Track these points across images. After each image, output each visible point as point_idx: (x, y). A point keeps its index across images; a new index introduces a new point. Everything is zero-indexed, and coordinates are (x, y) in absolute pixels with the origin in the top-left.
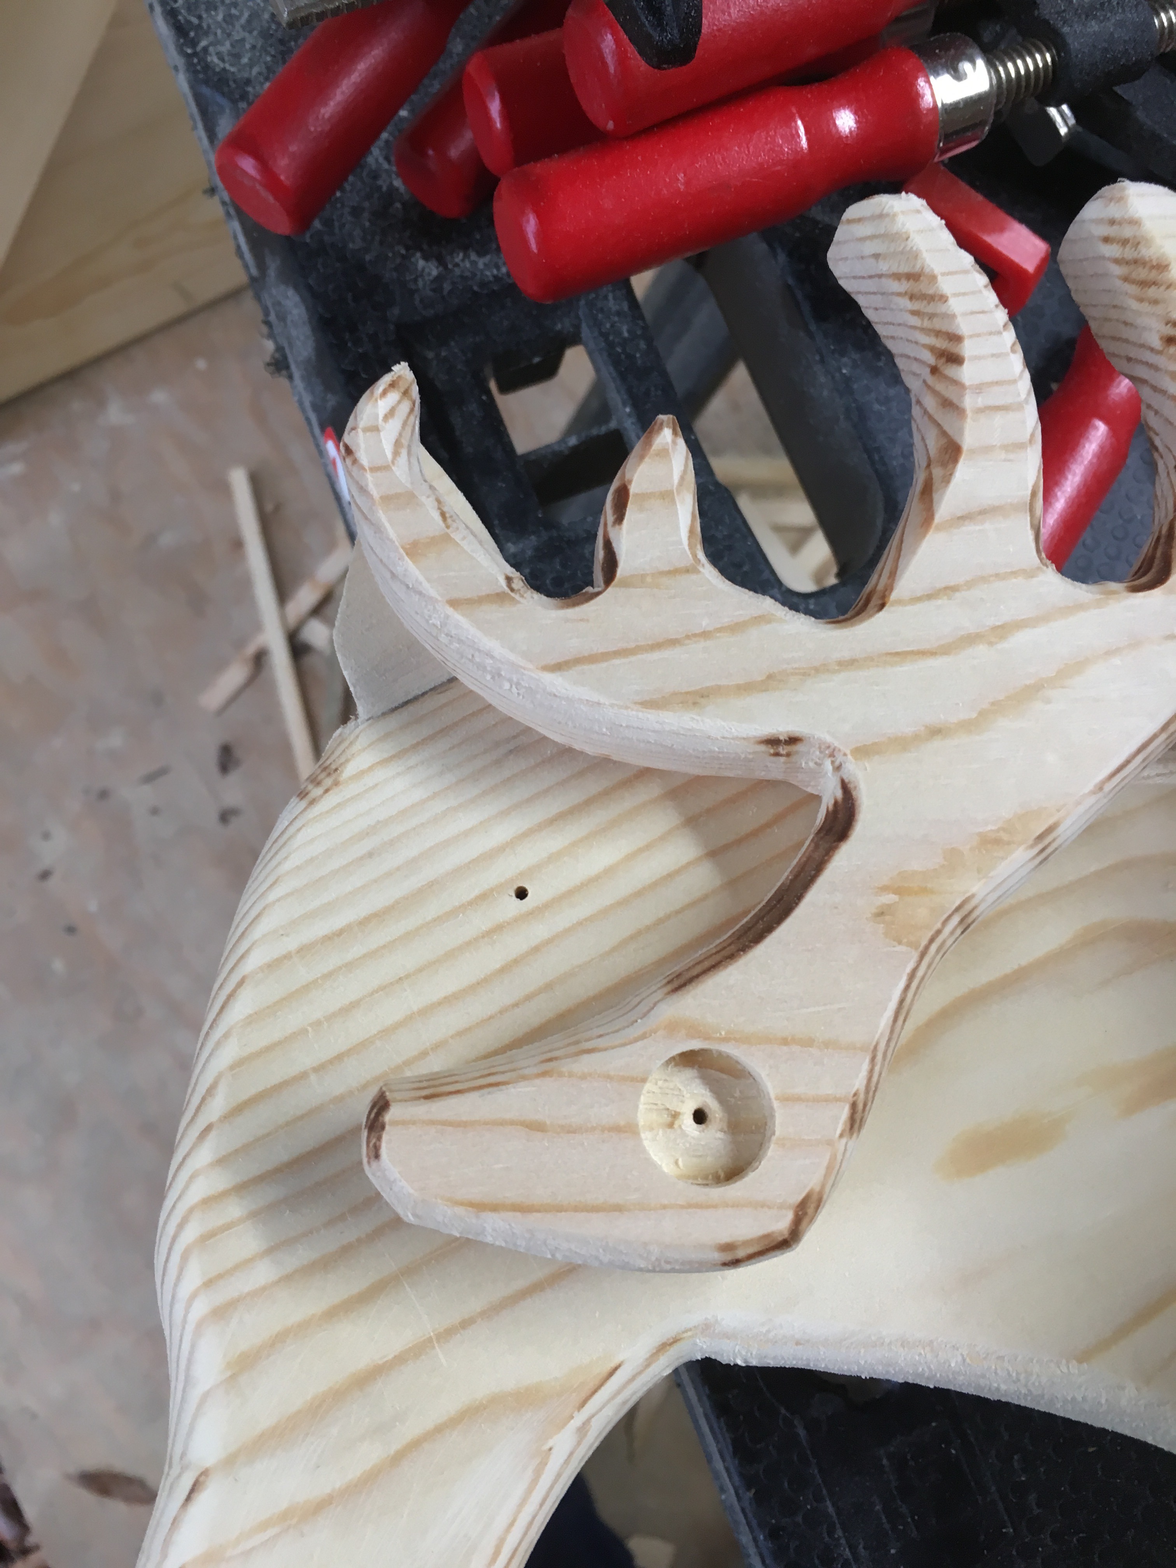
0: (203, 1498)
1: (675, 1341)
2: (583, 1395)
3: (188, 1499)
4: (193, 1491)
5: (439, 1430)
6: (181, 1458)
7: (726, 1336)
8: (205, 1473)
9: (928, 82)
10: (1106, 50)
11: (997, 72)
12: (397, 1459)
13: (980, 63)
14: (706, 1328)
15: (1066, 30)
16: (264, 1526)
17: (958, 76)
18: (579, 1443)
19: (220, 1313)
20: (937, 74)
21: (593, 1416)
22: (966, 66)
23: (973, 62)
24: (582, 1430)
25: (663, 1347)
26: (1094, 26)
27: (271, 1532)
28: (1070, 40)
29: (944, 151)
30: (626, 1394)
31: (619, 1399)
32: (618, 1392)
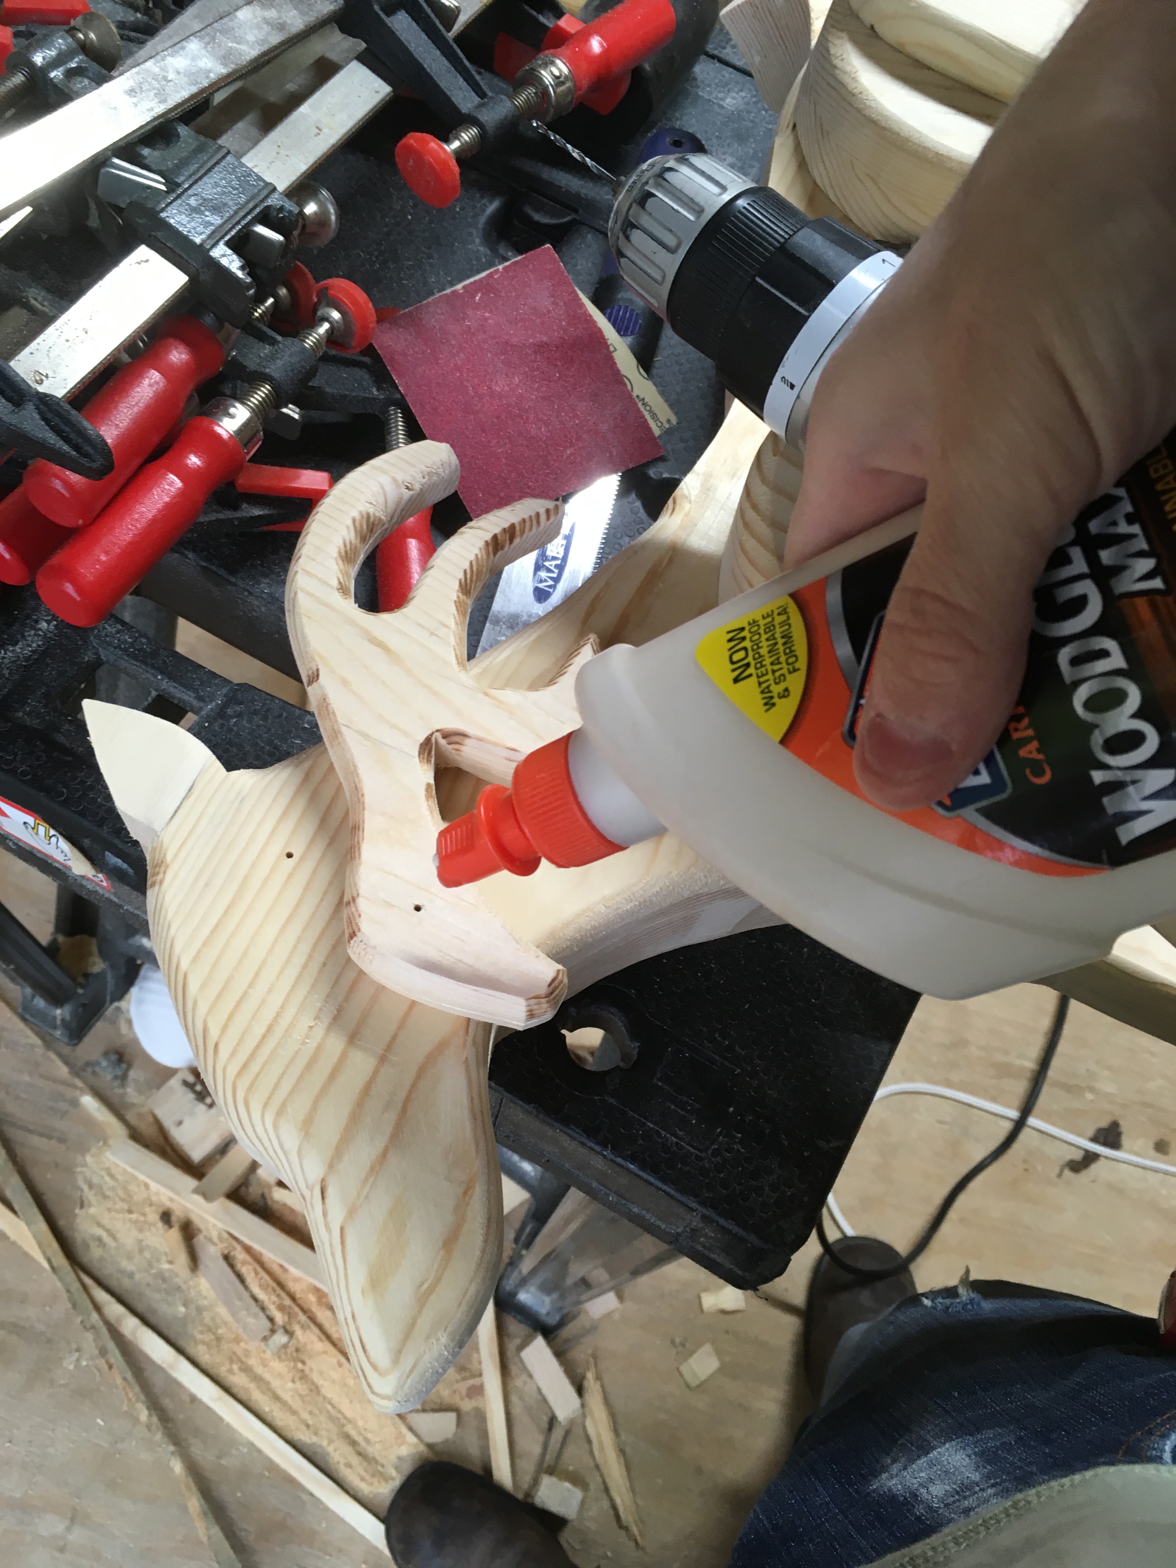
0: (331, 1190)
3: (323, 1198)
4: (322, 1193)
8: (323, 1181)
9: (220, 426)
10: (292, 370)
11: (249, 405)
13: (238, 405)
15: (267, 370)
16: (366, 1181)
17: (232, 416)
19: (280, 1112)
20: (221, 421)
22: (232, 410)
23: (235, 407)
26: (280, 363)
27: (371, 1181)
28: (273, 374)
29: (248, 453)
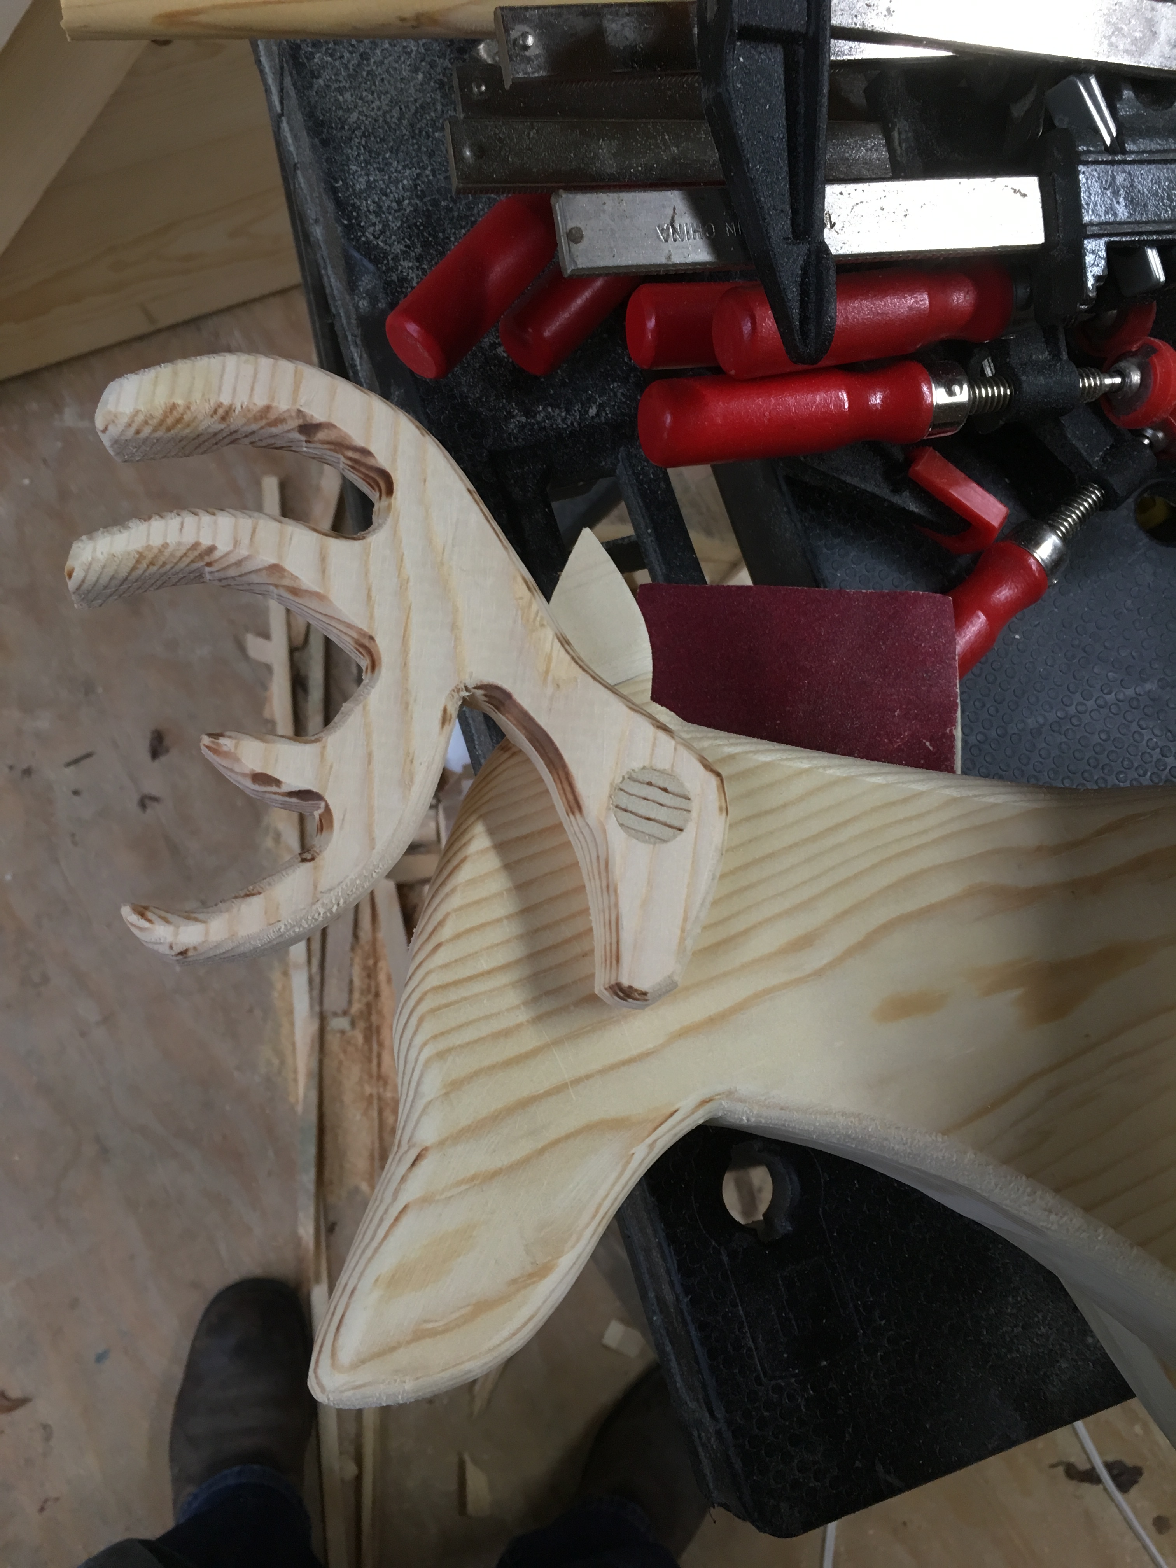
0: (425, 1165)
1: (710, 1100)
2: (655, 1125)
3: (413, 1164)
4: (416, 1160)
5: (568, 1137)
6: (409, 1141)
7: (740, 1100)
8: (426, 1149)
9: (930, 389)
11: (974, 393)
12: (542, 1151)
13: (965, 387)
14: (729, 1094)
16: (459, 1183)
17: (950, 391)
18: (648, 1154)
19: (441, 1055)
20: (937, 387)
21: (658, 1139)
22: (956, 387)
23: (961, 386)
24: (652, 1146)
25: (704, 1102)
27: (464, 1187)
30: (678, 1129)
31: (673, 1132)
32: (674, 1127)
